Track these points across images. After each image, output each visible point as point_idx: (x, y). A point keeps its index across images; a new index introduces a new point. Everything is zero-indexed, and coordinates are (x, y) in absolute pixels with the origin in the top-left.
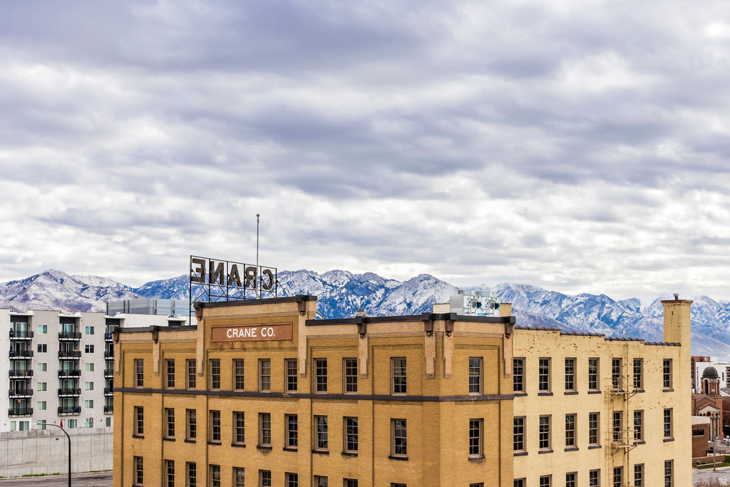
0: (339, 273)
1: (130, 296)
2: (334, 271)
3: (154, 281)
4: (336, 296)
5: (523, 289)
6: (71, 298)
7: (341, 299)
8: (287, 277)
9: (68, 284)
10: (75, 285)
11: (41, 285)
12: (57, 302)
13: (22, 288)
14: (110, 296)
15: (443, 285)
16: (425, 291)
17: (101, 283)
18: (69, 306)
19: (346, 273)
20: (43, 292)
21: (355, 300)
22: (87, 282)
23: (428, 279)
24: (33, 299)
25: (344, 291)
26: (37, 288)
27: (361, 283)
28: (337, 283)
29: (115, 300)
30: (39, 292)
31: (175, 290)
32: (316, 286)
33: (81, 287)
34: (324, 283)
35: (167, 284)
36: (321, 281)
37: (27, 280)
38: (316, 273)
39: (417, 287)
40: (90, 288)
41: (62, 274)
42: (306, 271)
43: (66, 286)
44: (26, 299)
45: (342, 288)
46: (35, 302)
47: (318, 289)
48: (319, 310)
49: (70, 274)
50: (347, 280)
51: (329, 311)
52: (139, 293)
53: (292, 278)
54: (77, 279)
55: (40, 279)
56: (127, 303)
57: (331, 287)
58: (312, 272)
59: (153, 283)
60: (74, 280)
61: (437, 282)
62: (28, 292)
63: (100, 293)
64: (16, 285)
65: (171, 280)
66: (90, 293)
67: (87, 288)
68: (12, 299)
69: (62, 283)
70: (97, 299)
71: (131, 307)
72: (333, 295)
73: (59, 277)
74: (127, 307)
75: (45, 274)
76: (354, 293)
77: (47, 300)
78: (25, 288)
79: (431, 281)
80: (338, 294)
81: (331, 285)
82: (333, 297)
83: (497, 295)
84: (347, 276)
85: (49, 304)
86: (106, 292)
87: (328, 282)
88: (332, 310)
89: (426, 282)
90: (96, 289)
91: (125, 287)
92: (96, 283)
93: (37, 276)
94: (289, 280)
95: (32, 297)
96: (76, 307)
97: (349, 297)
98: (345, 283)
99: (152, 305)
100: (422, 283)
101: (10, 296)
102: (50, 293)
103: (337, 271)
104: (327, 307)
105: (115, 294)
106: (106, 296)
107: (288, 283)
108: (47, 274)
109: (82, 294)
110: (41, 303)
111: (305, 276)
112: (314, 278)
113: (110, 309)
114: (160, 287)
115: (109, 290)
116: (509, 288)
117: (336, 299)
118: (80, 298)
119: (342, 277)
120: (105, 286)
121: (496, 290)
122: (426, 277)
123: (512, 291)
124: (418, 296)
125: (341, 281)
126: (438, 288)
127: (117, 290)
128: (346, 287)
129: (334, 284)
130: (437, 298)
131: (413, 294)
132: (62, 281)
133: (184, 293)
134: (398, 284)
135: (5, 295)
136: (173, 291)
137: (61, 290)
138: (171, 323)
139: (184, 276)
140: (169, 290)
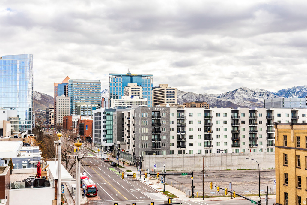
1: (272, 96)
6: (250, 97)
9: (249, 92)
10: (251, 92)
11: (239, 93)
12: (245, 99)
13: (232, 94)
14: (265, 96)
17: (261, 91)
18: (249, 100)
20: (240, 95)
22: (256, 91)
24: (236, 98)
26: (237, 94)
29: (267, 97)
30: (238, 96)
31: (290, 93)
33: (254, 93)
37: (234, 91)
40: (257, 93)
41: (247, 88)
43: (248, 93)
44: (234, 98)
49: (249, 89)
52: (276, 94)
54: (252, 90)
55: (239, 91)
56: (272, 100)
59: (281, 90)
60: (251, 90)
62: (234, 96)
63: (261, 95)
64: (230, 93)
65: (288, 89)
66: (257, 95)
68: (229, 98)
69: (246, 92)
70: (260, 97)
71: (274, 101)
73: (245, 89)
74: (272, 102)
75: (240, 89)
77: (241, 98)
85: (242, 100)
86: (263, 95)
90: (259, 93)
91: (270, 92)
92: (259, 91)
93: (237, 90)
95: (236, 97)
96: (252, 100)
99: (282, 101)
101: (228, 97)
102: (242, 96)
106: (263, 96)
108: (241, 89)
109: (254, 96)
110: (239, 99)
113: (265, 102)
114: (284, 92)
115: (264, 94)
120: (263, 92)
127: (267, 94)
132: (246, 91)
133: (294, 94)
135: (226, 97)
136: (289, 93)
137: (246, 95)
138: (292, 112)
139: (294, 87)
140: (288, 93)
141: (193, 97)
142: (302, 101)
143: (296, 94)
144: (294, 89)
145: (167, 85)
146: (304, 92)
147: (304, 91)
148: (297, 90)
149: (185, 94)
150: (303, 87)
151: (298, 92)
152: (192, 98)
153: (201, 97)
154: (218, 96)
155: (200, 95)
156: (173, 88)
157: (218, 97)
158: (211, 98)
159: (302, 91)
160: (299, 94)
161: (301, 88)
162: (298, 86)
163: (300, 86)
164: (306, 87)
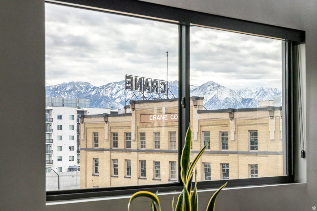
5: (272, 91)
15: (223, 88)
16: (211, 92)
23: (213, 84)
27: (172, 87)
35: (53, 88)
39: (206, 89)
61: (219, 86)
65: (55, 86)
79: (215, 86)
83: (256, 94)
89: (212, 86)
100: (209, 87)
116: (263, 90)
121: (255, 91)
122: (212, 83)
123: (265, 92)
124: (207, 95)
126: (219, 90)
130: (219, 96)
131: (204, 94)
134: (194, 88)
136: (57, 93)
139: (64, 84)
140: (54, 92)
142: (80, 102)
143: (66, 94)
144: (64, 86)
146: (79, 92)
147: (78, 90)
148: (68, 89)
150: (78, 83)
151: (70, 91)
159: (75, 90)
160: (70, 94)
161: (74, 86)
162: (70, 83)
163: (73, 82)
164: (81, 85)
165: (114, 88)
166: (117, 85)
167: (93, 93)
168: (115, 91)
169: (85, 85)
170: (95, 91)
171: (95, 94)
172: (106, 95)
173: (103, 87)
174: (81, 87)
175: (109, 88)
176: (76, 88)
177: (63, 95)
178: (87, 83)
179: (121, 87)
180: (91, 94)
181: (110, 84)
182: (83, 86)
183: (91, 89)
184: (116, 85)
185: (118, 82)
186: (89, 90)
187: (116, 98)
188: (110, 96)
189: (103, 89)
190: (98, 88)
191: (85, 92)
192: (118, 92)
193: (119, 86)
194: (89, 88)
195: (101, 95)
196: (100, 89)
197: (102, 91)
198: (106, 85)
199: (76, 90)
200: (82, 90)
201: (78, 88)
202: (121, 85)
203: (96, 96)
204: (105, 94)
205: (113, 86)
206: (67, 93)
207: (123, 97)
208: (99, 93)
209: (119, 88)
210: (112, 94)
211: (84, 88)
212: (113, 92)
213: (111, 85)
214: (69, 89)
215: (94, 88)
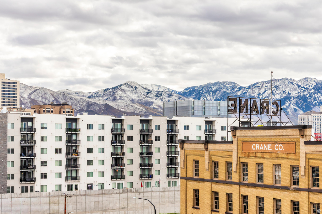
0: (309, 80)
1: (176, 96)
2: (305, 78)
3: (190, 87)
4: (307, 95)
6: (141, 98)
7: (310, 96)
8: (274, 83)
9: (139, 89)
10: (143, 90)
11: (124, 91)
12: (133, 101)
13: (112, 93)
14: (164, 97)
17: (158, 88)
18: (140, 103)
19: (314, 80)
20: (125, 95)
21: (320, 97)
22: (150, 88)
24: (119, 99)
25: (312, 91)
26: (121, 92)
28: (307, 86)
29: (167, 99)
30: (122, 95)
31: (204, 92)
32: (294, 88)
33: (147, 91)
34: (299, 86)
35: (198, 88)
36: (297, 85)
37: (115, 88)
38: (294, 80)
40: (152, 92)
41: (136, 84)
42: (287, 79)
43: (138, 91)
44: (115, 99)
45: (311, 89)
46: (120, 101)
47: (295, 90)
48: (296, 104)
49: (140, 84)
50: (314, 84)
51: (302, 104)
52: (181, 95)
53: (278, 83)
54: (144, 87)
55: (123, 87)
56: (175, 103)
57: (303, 89)
58: (291, 79)
59: (190, 88)
60: (142, 87)
62: (116, 95)
63: (158, 95)
64: (109, 91)
65: (200, 86)
66: (152, 95)
67: (150, 92)
68: (107, 99)
69: (135, 89)
70: (156, 99)
71: (178, 106)
72: (305, 94)
73: (133, 85)
74: (175, 106)
75: (125, 84)
76: (319, 93)
77: (127, 99)
78: (114, 93)
80: (309, 93)
81: (304, 87)
82: (305, 95)
84: (314, 81)
85: (128, 102)
86: (161, 95)
87: (302, 85)
88: (305, 104)
90: (156, 92)
91: (173, 91)
92: (156, 89)
93: (121, 85)
94: (276, 85)
95: (118, 98)
96: (144, 103)
97: (316, 95)
98: (313, 86)
99: (191, 104)
101: (106, 98)
102: (129, 95)
103: (308, 78)
104: (301, 102)
105: (167, 95)
106: (162, 97)
107: (275, 87)
108: (127, 84)
109: (147, 96)
110: (124, 101)
111: (286, 82)
112: (292, 83)
113: (165, 107)
114: (194, 90)
115: (163, 93)
117: (307, 96)
118: (146, 98)
119: (311, 82)
120: (161, 90)
125: (311, 85)
127: (168, 93)
128: (314, 88)
129: (305, 87)
132: (136, 88)
133: (209, 94)
135: (103, 97)
136: (202, 93)
137: (135, 94)
138: (207, 122)
139: (209, 84)
140: (199, 92)
141: (47, 96)
142: (221, 105)
143: (211, 95)
144: (209, 87)
145: (3, 75)
146: (224, 92)
147: (223, 90)
148: (213, 89)
149: (33, 90)
150: (223, 83)
151: (216, 91)
152: (45, 98)
153: (61, 96)
154: (89, 95)
155: (59, 93)
156: (13, 80)
157: (90, 97)
158: (78, 98)
159: (220, 91)
160: (216, 95)
161: (220, 86)
162: (215, 83)
163: (219, 82)
164: (227, 84)
165: (262, 87)
166: (265, 85)
167: (239, 93)
168: (262, 90)
169: (230, 85)
170: (241, 91)
171: (242, 94)
172: (253, 95)
173: (249, 87)
174: (227, 87)
175: (256, 88)
176: (222, 88)
177: (208, 95)
178: (234, 83)
179: (269, 87)
180: (237, 94)
181: (258, 83)
182: (229, 86)
183: (237, 89)
184: (263, 84)
185: (266, 82)
186: (235, 90)
187: (263, 98)
188: (257, 96)
189: (250, 88)
190: (245, 87)
191: (231, 92)
192: (265, 91)
193: (267, 85)
194: (235, 88)
195: (248, 95)
196: (247, 88)
197: (249, 91)
198: (253, 84)
199: (222, 90)
200: (228, 90)
201: (224, 88)
202: (269, 84)
203: (242, 96)
204: (252, 93)
205: (261, 86)
206: (212, 93)
207: (271, 97)
208: (246, 93)
209: (266, 88)
210: (259, 94)
211: (230, 88)
212: (260, 92)
213: (258, 85)
214: (215, 90)
215: (240, 88)
